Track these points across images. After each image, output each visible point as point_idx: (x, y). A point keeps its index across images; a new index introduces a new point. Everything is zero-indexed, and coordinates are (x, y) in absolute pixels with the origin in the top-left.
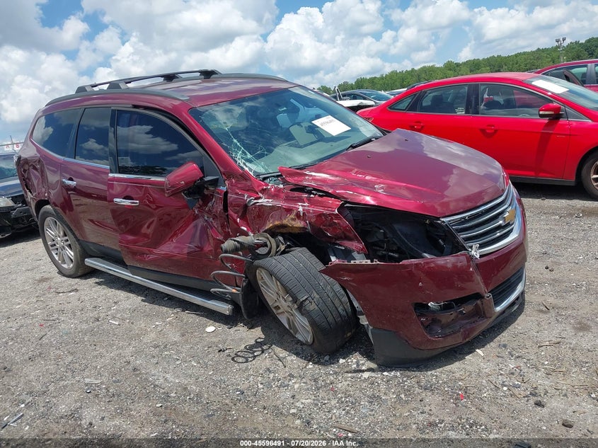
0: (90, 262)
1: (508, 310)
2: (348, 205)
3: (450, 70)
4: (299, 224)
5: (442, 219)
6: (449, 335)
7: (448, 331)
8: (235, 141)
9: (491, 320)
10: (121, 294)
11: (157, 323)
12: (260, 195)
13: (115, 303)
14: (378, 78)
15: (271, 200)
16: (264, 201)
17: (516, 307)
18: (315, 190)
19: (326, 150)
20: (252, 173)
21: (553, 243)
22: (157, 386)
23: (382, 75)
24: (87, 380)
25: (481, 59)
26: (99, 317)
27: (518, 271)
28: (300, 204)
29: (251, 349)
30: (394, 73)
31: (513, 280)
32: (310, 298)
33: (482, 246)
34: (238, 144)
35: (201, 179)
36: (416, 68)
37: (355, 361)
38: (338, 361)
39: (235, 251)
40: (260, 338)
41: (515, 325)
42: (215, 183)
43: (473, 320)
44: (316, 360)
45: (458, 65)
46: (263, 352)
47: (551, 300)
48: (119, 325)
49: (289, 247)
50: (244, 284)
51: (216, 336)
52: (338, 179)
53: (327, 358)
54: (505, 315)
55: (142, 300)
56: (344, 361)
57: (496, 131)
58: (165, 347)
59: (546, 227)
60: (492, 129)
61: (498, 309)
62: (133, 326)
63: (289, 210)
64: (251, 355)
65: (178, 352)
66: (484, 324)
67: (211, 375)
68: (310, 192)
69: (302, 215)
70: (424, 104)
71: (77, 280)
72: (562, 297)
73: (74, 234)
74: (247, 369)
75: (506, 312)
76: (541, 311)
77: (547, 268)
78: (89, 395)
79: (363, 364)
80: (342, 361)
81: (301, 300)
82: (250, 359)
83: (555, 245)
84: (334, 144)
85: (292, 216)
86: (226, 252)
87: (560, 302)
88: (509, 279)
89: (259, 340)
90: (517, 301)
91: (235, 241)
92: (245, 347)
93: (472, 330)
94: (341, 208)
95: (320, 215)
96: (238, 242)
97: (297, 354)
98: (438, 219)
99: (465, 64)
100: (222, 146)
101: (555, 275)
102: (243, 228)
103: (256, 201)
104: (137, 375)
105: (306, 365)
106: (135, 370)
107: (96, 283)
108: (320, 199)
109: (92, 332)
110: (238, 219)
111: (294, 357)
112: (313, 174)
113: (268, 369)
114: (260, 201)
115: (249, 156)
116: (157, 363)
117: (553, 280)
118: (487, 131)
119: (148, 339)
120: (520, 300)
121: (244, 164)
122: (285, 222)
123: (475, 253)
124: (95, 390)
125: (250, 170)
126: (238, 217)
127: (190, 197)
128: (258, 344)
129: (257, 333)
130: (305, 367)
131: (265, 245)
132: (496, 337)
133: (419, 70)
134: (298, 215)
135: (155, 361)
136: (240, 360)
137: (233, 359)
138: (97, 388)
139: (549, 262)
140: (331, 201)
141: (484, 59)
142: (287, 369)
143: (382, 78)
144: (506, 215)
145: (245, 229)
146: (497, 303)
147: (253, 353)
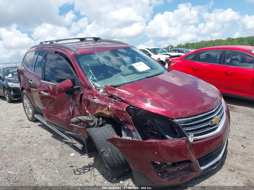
0: (36, 116)
1: (210, 168)
2: (131, 107)
3: (229, 41)
4: (108, 113)
5: (175, 120)
6: (172, 179)
7: (172, 177)
8: (91, 71)
9: (198, 173)
10: (45, 132)
11: (52, 148)
12: (96, 97)
13: (41, 135)
14: (195, 43)
15: (99, 100)
16: (97, 100)
17: (215, 167)
18: (118, 98)
19: (134, 78)
20: (94, 87)
21: (251, 132)
22: (36, 180)
23: (197, 42)
24: (9, 172)
25: (244, 37)
26: (31, 141)
27: (218, 149)
28: (110, 104)
29: (85, 168)
30: (203, 42)
31: (214, 154)
32: (106, 151)
33: (195, 135)
34: (92, 72)
35: (72, 87)
36: (213, 40)
37: (128, 183)
38: (120, 182)
39: (76, 123)
40: (91, 163)
41: (214, 176)
42: (78, 89)
43: (187, 172)
44: (110, 179)
45: (233, 39)
46: (89, 171)
47: (238, 164)
48: (37, 146)
49: (105, 123)
50: (87, 137)
51: (73, 159)
52: (130, 94)
53: (115, 179)
54: (208, 171)
55: (52, 136)
56: (123, 182)
57: (232, 73)
58: (50, 160)
59: (250, 123)
60: (230, 72)
61: (203, 168)
62: (42, 148)
63: (105, 106)
64: (83, 171)
65: (54, 164)
66: (194, 175)
67: (61, 179)
68: (115, 99)
69: (110, 109)
70: (201, 58)
71: (32, 122)
72: (245, 164)
73: (32, 103)
74: (78, 178)
75: (209, 169)
76: (230, 170)
77: (242, 146)
78: (6, 180)
79: (130, 186)
80: (121, 182)
81: (102, 151)
82: (82, 173)
83: (251, 134)
84: (139, 75)
85: (106, 109)
86: (72, 123)
87: (242, 166)
88: (212, 153)
89: (90, 164)
90: (216, 164)
91: (77, 118)
92: (83, 167)
93: (187, 177)
94: (128, 109)
95: (117, 110)
96: (78, 119)
97: (103, 175)
98: (173, 119)
99: (236, 39)
100: (84, 73)
101: (246, 150)
102: (87, 111)
103: (93, 100)
104: (30, 173)
105: (104, 181)
106: (31, 170)
107: (38, 125)
108: (119, 102)
109: (24, 148)
110: (85, 107)
111: (101, 176)
112: (119, 90)
113: (87, 180)
114: (94, 100)
115: (95, 78)
116: (42, 169)
117: (243, 153)
118: (228, 73)
119: (44, 156)
120: (219, 163)
121: (91, 82)
122: (103, 111)
123: (191, 138)
124: (10, 177)
125: (94, 85)
126: (85, 106)
127: (67, 94)
128: (89, 166)
129: (91, 160)
130: (103, 182)
131: (92, 121)
132: (201, 182)
133: (215, 41)
134: (108, 109)
135: (41, 167)
136: (78, 173)
137: (74, 172)
138: (11, 177)
139: (244, 142)
140: (124, 104)
141: (245, 38)
142: (95, 182)
143: (197, 43)
144: (214, 120)
145: (88, 112)
146: (202, 165)
147: (84, 170)
